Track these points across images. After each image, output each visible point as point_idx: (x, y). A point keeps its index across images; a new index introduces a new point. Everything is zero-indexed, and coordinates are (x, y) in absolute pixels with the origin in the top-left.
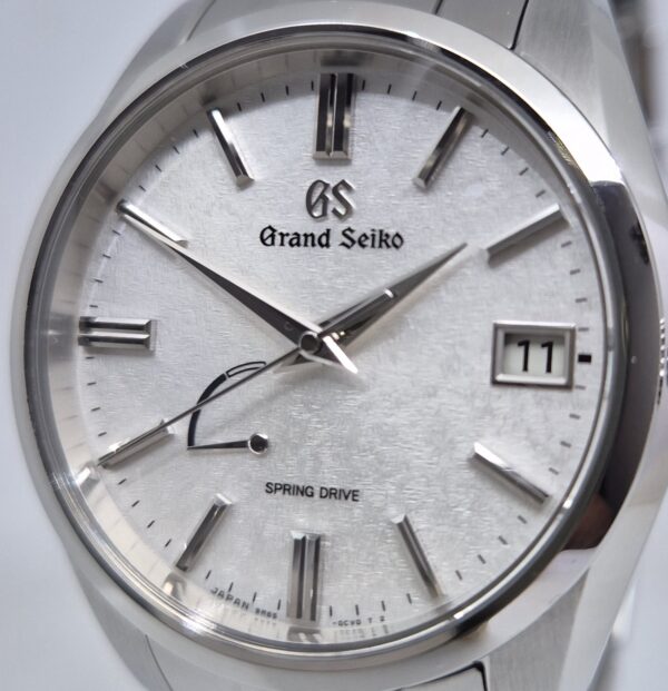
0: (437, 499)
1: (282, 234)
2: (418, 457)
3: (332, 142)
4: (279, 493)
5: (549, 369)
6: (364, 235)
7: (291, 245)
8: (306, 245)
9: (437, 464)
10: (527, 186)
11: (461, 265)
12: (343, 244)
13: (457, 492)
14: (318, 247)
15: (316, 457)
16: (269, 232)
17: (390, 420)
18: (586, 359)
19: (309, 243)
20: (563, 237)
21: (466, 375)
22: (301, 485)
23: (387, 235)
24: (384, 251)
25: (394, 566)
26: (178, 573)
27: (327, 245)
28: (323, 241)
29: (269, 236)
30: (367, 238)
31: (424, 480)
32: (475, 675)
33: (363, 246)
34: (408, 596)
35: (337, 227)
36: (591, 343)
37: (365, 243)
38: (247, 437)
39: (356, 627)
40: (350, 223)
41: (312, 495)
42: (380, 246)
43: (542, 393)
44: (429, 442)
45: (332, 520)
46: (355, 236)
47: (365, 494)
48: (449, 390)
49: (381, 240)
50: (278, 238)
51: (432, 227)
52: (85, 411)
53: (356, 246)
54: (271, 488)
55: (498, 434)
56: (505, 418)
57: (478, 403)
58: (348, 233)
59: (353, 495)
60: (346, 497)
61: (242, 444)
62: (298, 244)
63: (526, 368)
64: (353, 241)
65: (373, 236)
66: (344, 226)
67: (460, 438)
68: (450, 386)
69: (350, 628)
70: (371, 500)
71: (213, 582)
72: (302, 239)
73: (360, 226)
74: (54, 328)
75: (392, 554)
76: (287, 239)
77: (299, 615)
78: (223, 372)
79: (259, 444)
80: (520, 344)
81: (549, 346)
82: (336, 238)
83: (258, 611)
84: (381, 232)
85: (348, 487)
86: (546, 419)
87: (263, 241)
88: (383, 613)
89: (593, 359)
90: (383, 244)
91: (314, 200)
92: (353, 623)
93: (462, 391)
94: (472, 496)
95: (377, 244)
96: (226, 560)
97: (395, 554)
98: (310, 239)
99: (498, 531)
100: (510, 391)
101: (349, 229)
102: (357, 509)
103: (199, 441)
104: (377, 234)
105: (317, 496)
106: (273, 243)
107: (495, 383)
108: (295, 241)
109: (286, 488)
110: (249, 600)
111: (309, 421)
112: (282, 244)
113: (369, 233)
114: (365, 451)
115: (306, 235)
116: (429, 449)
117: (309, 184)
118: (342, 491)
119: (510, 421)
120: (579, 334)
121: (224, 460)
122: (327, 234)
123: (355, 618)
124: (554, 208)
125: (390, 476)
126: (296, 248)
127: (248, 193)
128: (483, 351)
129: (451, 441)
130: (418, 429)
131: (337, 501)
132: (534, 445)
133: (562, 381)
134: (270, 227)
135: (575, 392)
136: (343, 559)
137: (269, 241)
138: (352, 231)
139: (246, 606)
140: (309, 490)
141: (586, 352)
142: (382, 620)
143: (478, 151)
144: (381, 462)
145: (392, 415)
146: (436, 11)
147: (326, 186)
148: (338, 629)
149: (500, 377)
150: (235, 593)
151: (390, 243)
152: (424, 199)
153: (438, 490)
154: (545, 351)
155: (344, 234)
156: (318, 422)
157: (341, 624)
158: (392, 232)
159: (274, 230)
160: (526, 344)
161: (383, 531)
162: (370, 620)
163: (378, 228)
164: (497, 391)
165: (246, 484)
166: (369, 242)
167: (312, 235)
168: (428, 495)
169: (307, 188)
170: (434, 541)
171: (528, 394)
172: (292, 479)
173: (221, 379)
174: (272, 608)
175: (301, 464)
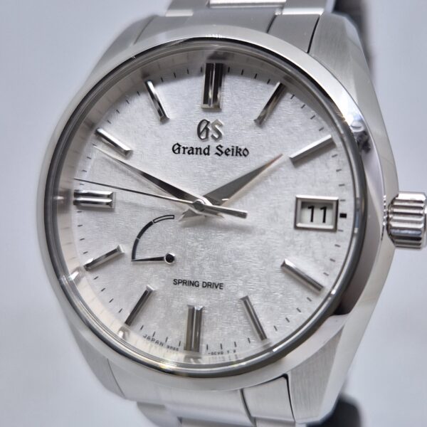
0: (264, 288)
1: (184, 148)
2: (255, 266)
3: (211, 101)
4: (181, 285)
5: (324, 221)
6: (228, 149)
7: (189, 153)
8: (197, 154)
9: (265, 270)
10: (313, 126)
11: (279, 166)
12: (217, 154)
13: (275, 285)
14: (203, 155)
15: (200, 266)
16: (177, 147)
17: (240, 247)
18: (344, 216)
19: (199, 153)
20: (333, 152)
21: (281, 223)
22: (192, 280)
23: (240, 149)
24: (239, 158)
25: (241, 323)
26: (126, 327)
27: (208, 154)
28: (206, 152)
29: (177, 149)
30: (229, 150)
31: (257, 278)
32: (283, 381)
33: (227, 155)
34: (249, 339)
35: (214, 145)
36: (348, 207)
37: (229, 153)
38: (164, 255)
39: (220, 356)
40: (221, 142)
41: (198, 286)
42: (236, 155)
43: (320, 233)
44: (261, 259)
45: (209, 299)
46: (223, 150)
47: (226, 285)
48: (272, 231)
49: (237, 152)
50: (182, 150)
51: (264, 145)
52: (76, 240)
53: (224, 154)
54: (176, 282)
55: (297, 254)
56: (301, 246)
57: (287, 238)
58: (219, 148)
59: (220, 286)
60: (216, 287)
61: (161, 259)
62: (193, 153)
63: (312, 220)
64: (222, 152)
65: (233, 149)
66: (217, 144)
67: (277, 256)
68: (272, 229)
69: (218, 356)
70: (230, 288)
71: (145, 331)
72: (195, 151)
73: (226, 144)
74: (61, 196)
75: (240, 317)
76: (186, 151)
77: (189, 349)
78: (151, 220)
79: (170, 259)
80: (309, 208)
81: (324, 209)
82: (213, 150)
83: (168, 347)
84: (237, 147)
85: (217, 282)
86: (323, 247)
87: (174, 151)
88: (235, 348)
89: (348, 216)
90: (238, 154)
91: (201, 130)
92: (219, 353)
93: (278, 232)
94: (283, 287)
95: (235, 154)
96: (152, 319)
97: (242, 317)
98: (199, 150)
99: (296, 305)
100: (304, 232)
101: (220, 146)
102: (222, 294)
103: (138, 257)
104: (235, 148)
105: (200, 286)
106: (179, 152)
107: (296, 227)
108: (191, 152)
109: (184, 282)
110: (164, 341)
111: (197, 247)
112: (184, 153)
113: (230, 148)
114: (227, 262)
115: (197, 149)
116: (261, 262)
117: (199, 121)
118: (214, 284)
119: (304, 248)
120: (340, 203)
121: (152, 267)
123: (220, 350)
124: (329, 137)
125: (240, 276)
126: (191, 155)
127: (166, 126)
128: (290, 211)
129: (273, 258)
130: (255, 251)
131: (212, 289)
132: (316, 261)
133: (331, 227)
134: (178, 144)
135: (338, 233)
136: (215, 319)
137: (177, 151)
138: (221, 147)
139: (162, 344)
140: (197, 283)
141: (344, 212)
142: (235, 351)
143: (289, 106)
144: (235, 269)
145: (241, 244)
146: (268, 31)
147: (208, 122)
148: (211, 356)
149: (299, 225)
150: (156, 338)
151: (242, 153)
152: (259, 130)
153: (265, 284)
154: (322, 211)
155: (217, 148)
156: (202, 247)
157: (212, 354)
158: (243, 148)
159: (180, 146)
160: (312, 208)
161: (236, 305)
162: (228, 352)
163: (235, 145)
164: (297, 232)
165: (163, 280)
166: (230, 153)
167: (200, 148)
168: (260, 286)
169: (198, 124)
170: (263, 310)
171: (313, 234)
172: (187, 277)
173: (150, 224)
174: (176, 345)
175: (193, 269)
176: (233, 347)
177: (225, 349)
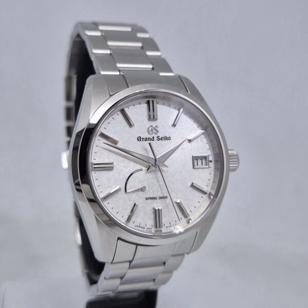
2: (179, 187)
3: (152, 117)
4: (149, 200)
5: (202, 165)
7: (145, 141)
10: (196, 125)
12: (157, 140)
13: (189, 193)
14: (152, 141)
15: (156, 190)
16: (139, 138)
17: (172, 179)
18: (211, 161)
21: (188, 167)
22: (154, 197)
24: (167, 141)
27: (154, 140)
29: (139, 139)
31: (181, 192)
33: (162, 140)
34: (181, 218)
35: (155, 136)
36: (211, 158)
40: (158, 135)
41: (157, 199)
44: (182, 183)
46: (160, 138)
49: (166, 138)
50: (142, 139)
53: (160, 140)
54: (147, 199)
57: (190, 173)
59: (166, 197)
62: (147, 140)
63: (198, 165)
68: (184, 170)
69: (169, 228)
71: (135, 224)
73: (161, 135)
76: (144, 139)
77: (156, 227)
78: (132, 172)
81: (201, 159)
82: (155, 138)
83: (147, 228)
86: (205, 175)
87: (138, 140)
91: (149, 130)
94: (192, 193)
98: (149, 139)
99: (198, 200)
100: (197, 170)
102: (167, 201)
103: (128, 191)
106: (141, 141)
107: (193, 168)
109: (151, 198)
110: (145, 226)
112: (143, 141)
113: (163, 137)
116: (182, 185)
117: (148, 126)
118: (164, 197)
119: (198, 176)
120: (209, 156)
122: (153, 137)
123: (170, 225)
125: (174, 192)
127: (133, 128)
128: (191, 162)
129: (186, 182)
130: (179, 180)
131: (163, 199)
132: (203, 181)
133: (207, 167)
139: (144, 228)
144: (172, 189)
147: (152, 127)
148: (166, 229)
149: (195, 167)
150: (141, 226)
151: (168, 139)
152: (174, 129)
153: (185, 193)
155: (157, 137)
156: (156, 182)
157: (167, 227)
158: (168, 136)
160: (197, 160)
163: (165, 136)
164: (194, 170)
165: (141, 199)
171: (200, 170)
172: (151, 196)
173: (132, 174)
174: (151, 227)
175: (153, 192)
176: (175, 223)
177: (172, 224)
